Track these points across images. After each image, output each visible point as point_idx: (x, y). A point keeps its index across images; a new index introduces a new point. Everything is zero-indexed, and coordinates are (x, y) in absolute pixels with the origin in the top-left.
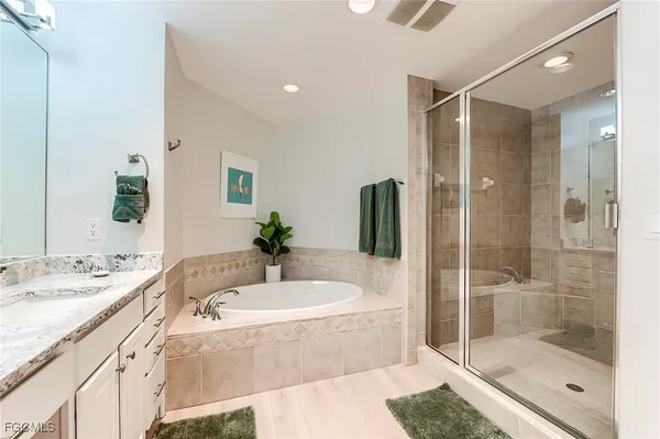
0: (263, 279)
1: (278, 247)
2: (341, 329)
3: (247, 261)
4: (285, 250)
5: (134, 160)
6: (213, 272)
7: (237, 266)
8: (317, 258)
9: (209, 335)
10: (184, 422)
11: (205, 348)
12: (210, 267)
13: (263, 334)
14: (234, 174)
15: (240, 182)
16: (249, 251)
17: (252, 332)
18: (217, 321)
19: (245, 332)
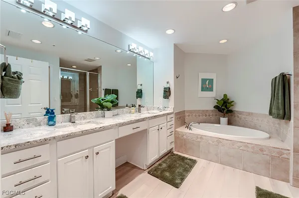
0: (219, 123)
1: (226, 110)
2: (241, 148)
3: (211, 114)
4: (231, 111)
5: (168, 83)
6: (196, 116)
7: (206, 115)
8: (248, 117)
9: (186, 133)
10: (177, 155)
11: (185, 137)
12: (194, 114)
13: (203, 139)
14: (204, 81)
15: (207, 83)
16: (212, 111)
17: (199, 137)
18: (190, 131)
19: (197, 136)
